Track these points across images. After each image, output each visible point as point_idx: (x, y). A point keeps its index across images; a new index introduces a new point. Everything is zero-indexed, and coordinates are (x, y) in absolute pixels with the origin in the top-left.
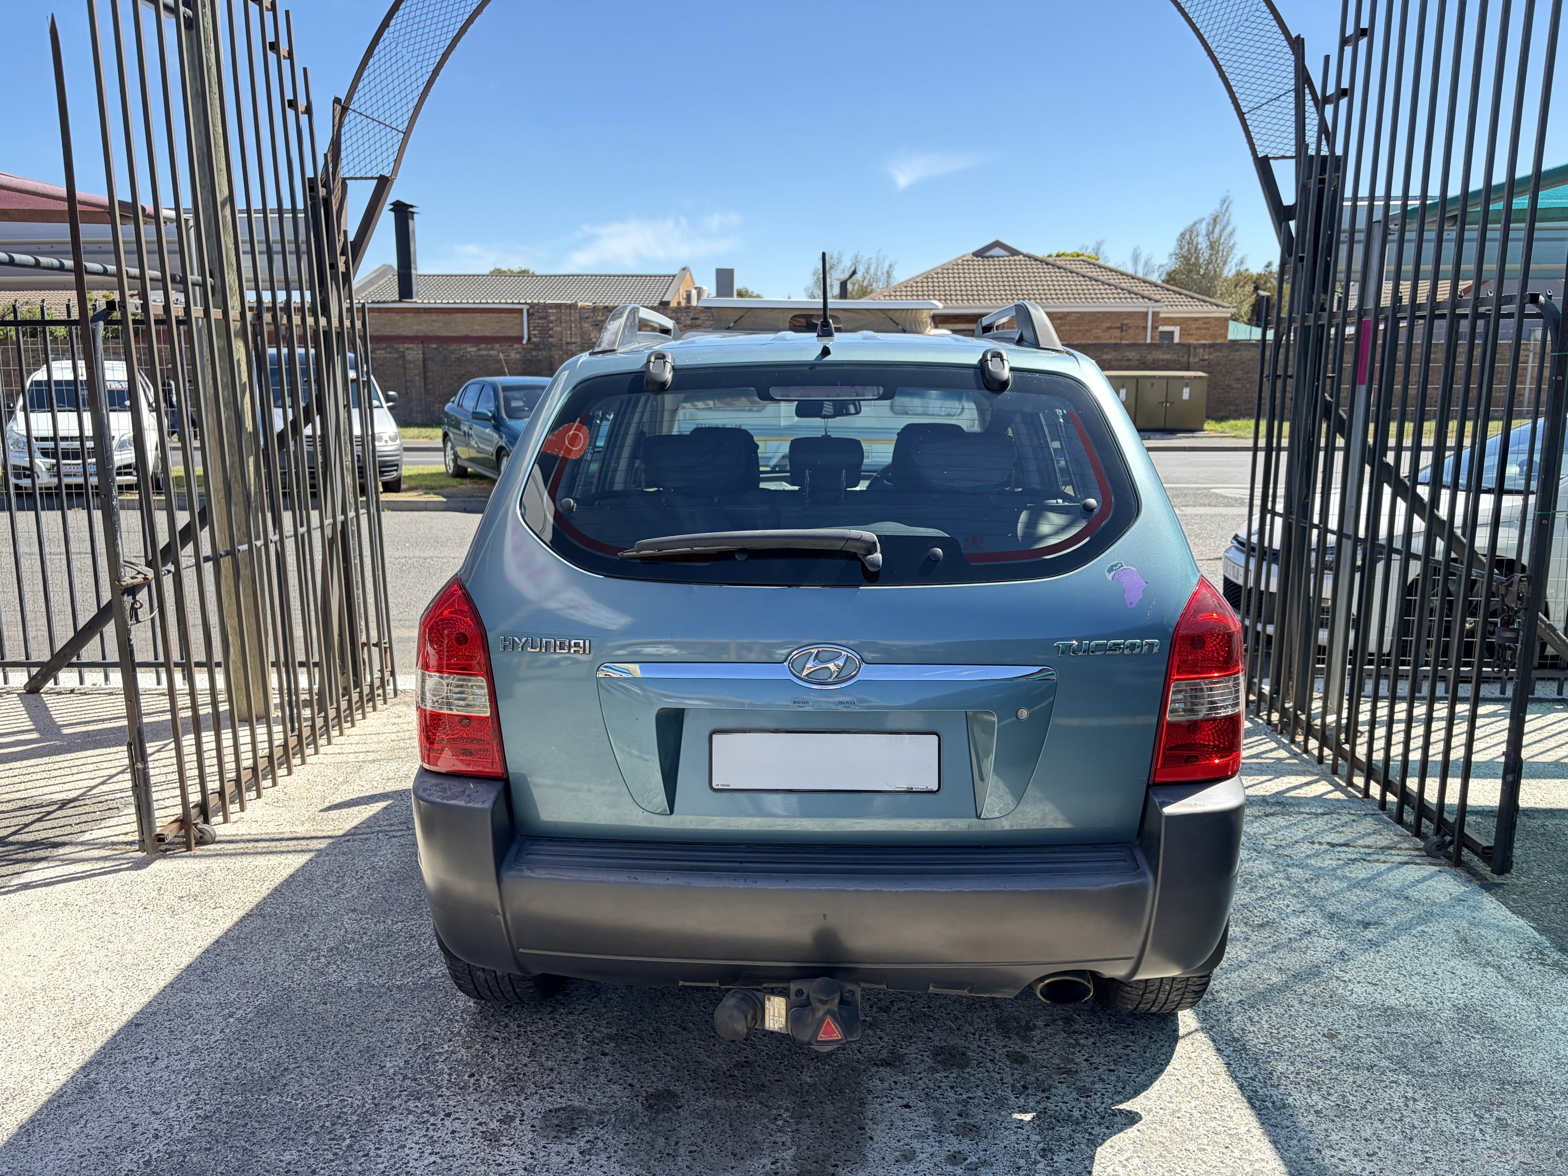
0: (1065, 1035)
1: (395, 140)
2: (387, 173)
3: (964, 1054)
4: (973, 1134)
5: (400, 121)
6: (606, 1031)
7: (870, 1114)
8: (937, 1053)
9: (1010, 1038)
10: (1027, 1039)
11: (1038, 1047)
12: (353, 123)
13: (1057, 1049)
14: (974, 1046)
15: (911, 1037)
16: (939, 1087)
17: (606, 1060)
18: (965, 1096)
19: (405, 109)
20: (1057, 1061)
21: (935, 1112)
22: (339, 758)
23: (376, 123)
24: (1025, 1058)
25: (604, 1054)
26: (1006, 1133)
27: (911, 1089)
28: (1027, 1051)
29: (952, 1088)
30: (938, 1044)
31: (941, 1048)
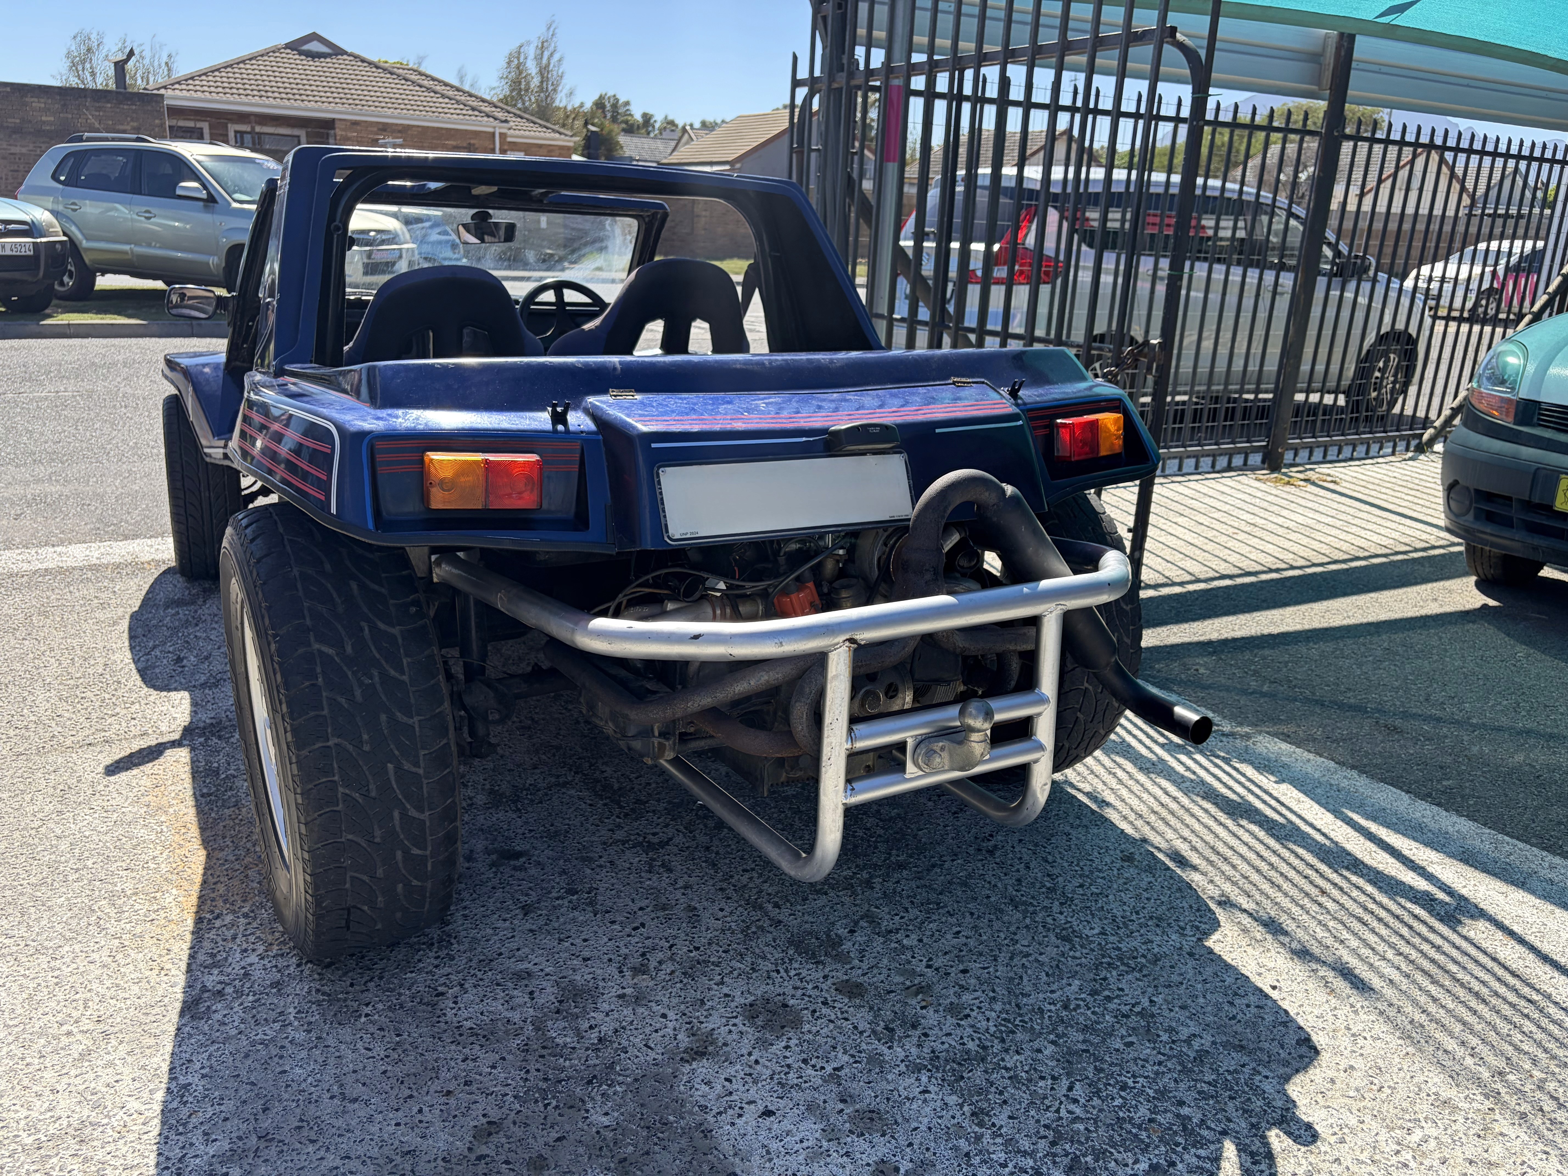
0: (881, 940)
3: (785, 1006)
4: (878, 1124)
7: (726, 1147)
8: (751, 1014)
9: (823, 963)
10: (843, 959)
11: (865, 966)
13: (885, 961)
14: (789, 991)
15: (702, 1002)
16: (789, 1066)
18: (829, 1069)
20: (898, 979)
21: (809, 1108)
24: (859, 985)
26: (915, 1106)
27: (755, 1082)
28: (855, 976)
29: (805, 1061)
30: (743, 1001)
31: (751, 1005)
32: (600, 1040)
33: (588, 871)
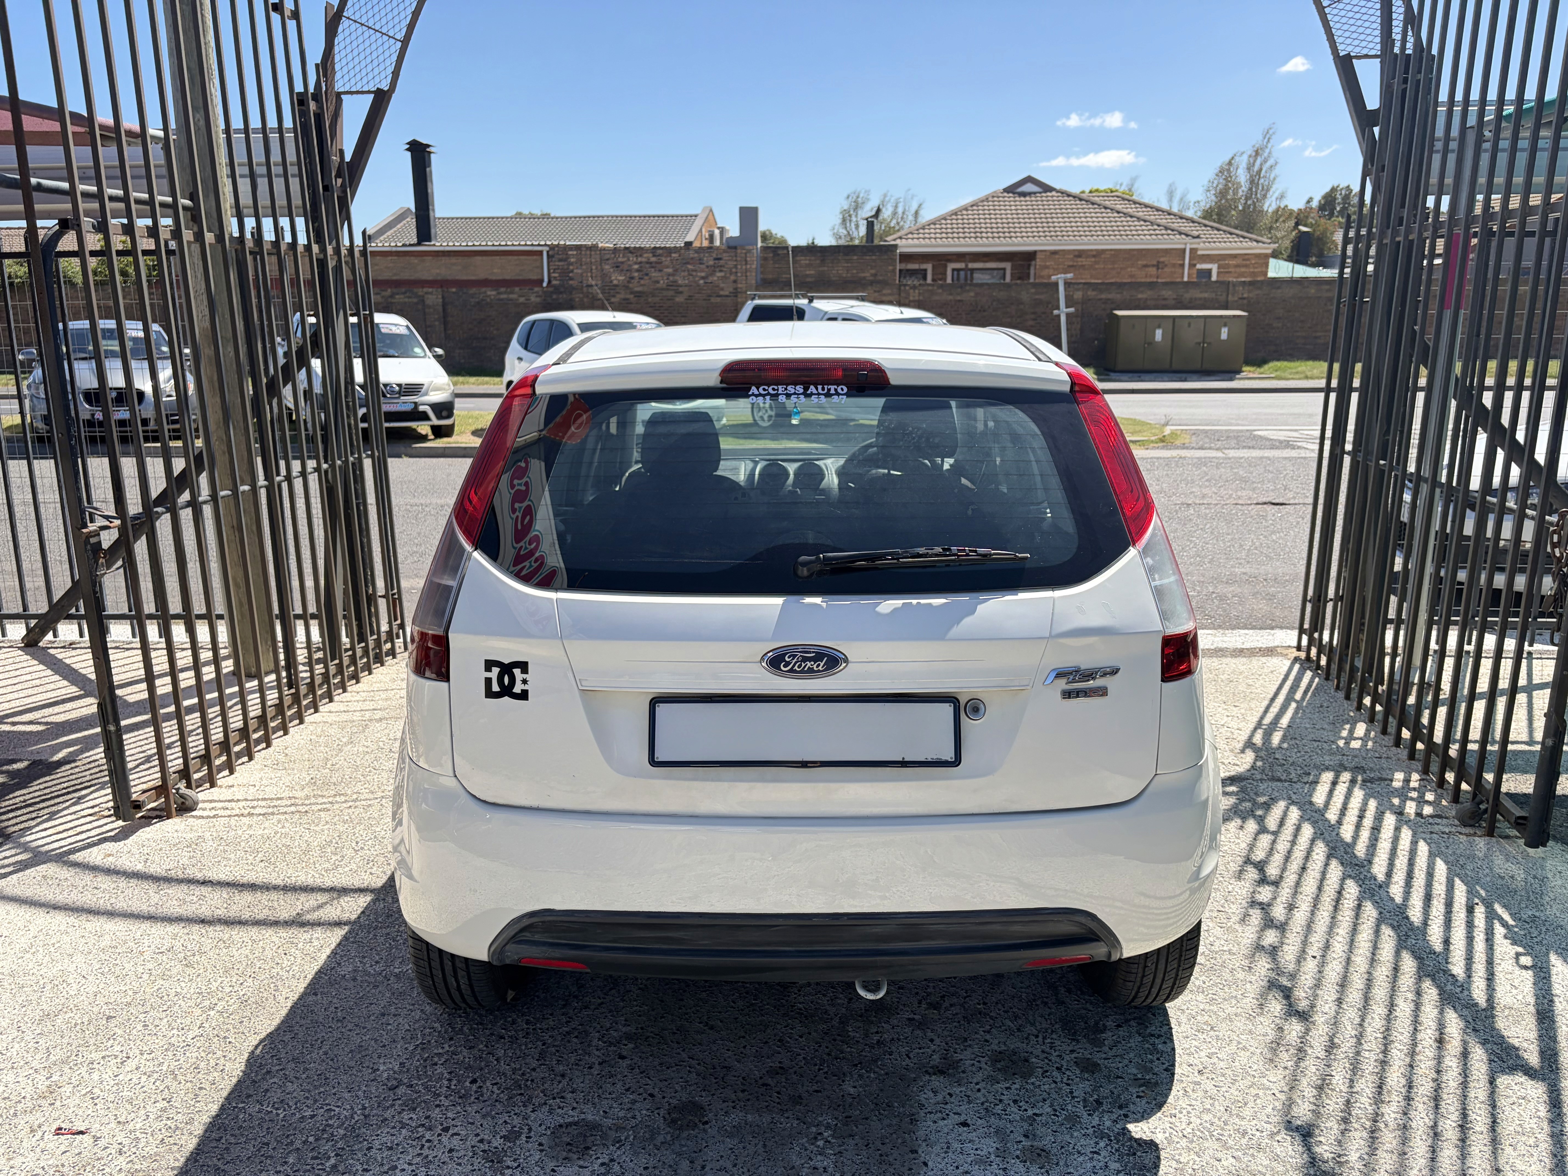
0: (1140, 1038)
1: (393, 49)
2: (385, 86)
3: (1026, 1061)
4: (1043, 1160)
5: (397, 28)
6: (624, 1029)
7: (921, 1133)
8: (996, 1058)
9: (1078, 1041)
10: (1097, 1043)
11: (1111, 1054)
12: (347, 32)
13: (1132, 1055)
14: (1037, 1052)
15: (966, 1040)
16: (1001, 1101)
17: (625, 1063)
18: (1030, 1112)
19: (403, 15)
20: (1135, 1071)
21: (997, 1132)
22: (344, 717)
23: (372, 32)
24: (1096, 1065)
25: (622, 1057)
26: (1081, 1158)
27: (969, 1102)
28: (1098, 1058)
29: (1015, 1102)
30: (996, 1048)
31: (1000, 1053)
32: (878, 1041)
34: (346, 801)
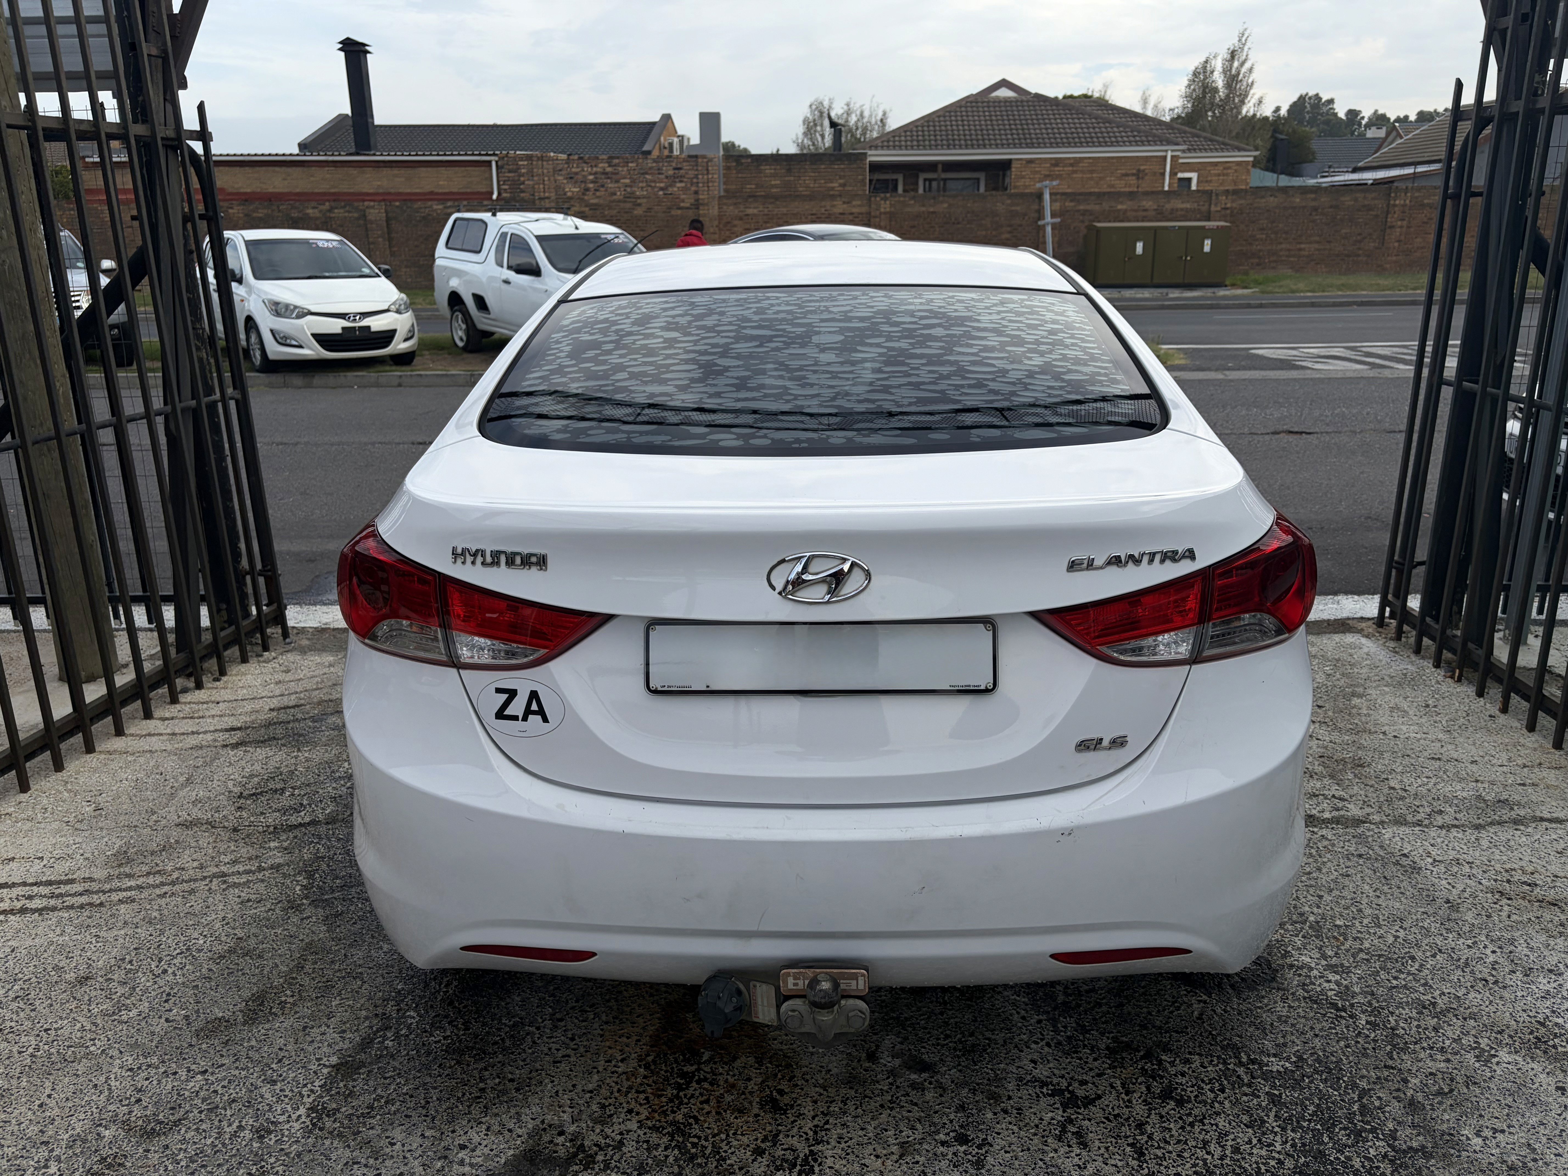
33: (990, 1115)
34: (163, 884)
